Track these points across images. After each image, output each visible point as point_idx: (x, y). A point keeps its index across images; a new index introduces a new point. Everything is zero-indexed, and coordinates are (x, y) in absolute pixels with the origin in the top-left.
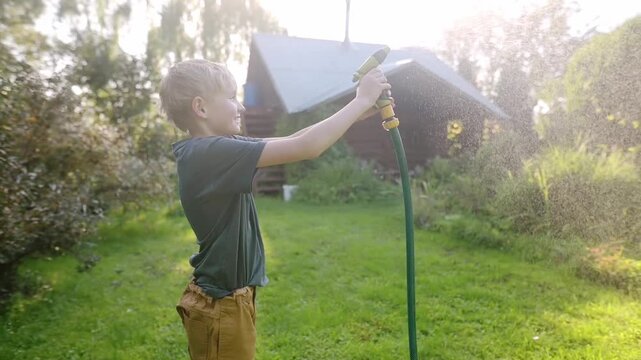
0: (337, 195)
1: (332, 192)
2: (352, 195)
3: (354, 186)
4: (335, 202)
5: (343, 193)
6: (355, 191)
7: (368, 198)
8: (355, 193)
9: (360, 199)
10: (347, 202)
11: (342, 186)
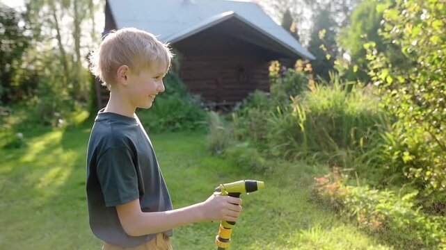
0: (165, 125)
1: (160, 123)
2: (178, 125)
3: (180, 117)
4: (163, 131)
5: (170, 123)
6: (180, 121)
7: (192, 127)
8: (181, 123)
9: (185, 128)
10: (173, 131)
11: (170, 118)
